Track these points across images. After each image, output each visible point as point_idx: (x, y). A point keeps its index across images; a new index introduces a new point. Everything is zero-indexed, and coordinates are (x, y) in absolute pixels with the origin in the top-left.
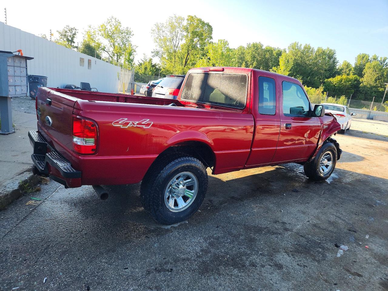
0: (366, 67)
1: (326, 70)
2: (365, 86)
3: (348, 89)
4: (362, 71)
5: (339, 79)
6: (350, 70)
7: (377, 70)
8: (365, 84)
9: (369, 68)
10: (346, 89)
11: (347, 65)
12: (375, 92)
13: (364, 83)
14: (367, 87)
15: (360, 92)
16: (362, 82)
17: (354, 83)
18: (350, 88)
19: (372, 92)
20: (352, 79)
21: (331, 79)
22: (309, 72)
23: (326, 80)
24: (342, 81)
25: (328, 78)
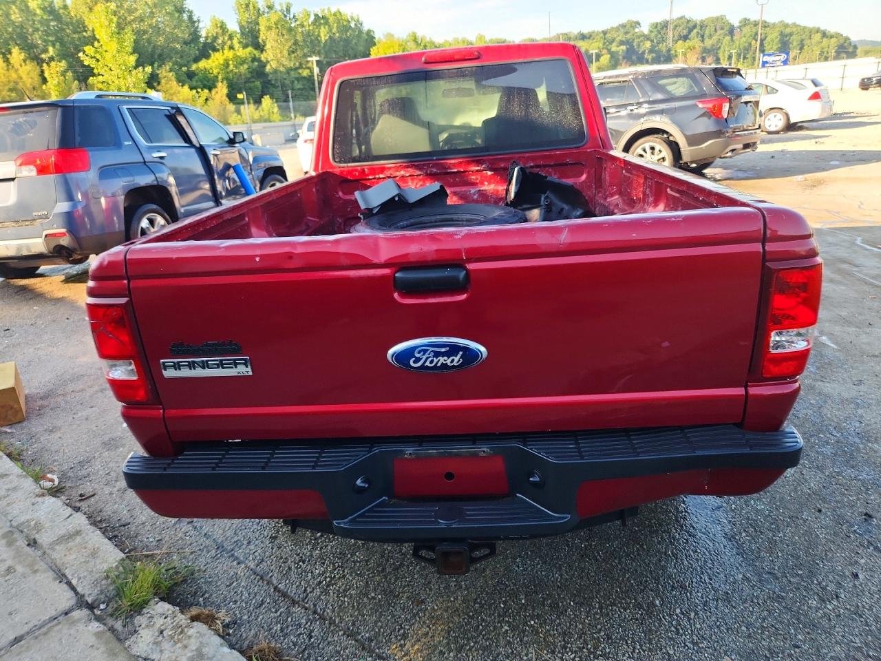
0: (262, 28)
1: (186, 43)
2: (276, 71)
3: (248, 81)
4: (257, 37)
5: (222, 62)
6: (231, 38)
7: (284, 32)
8: (274, 64)
9: (269, 28)
10: (245, 83)
11: (221, 27)
12: (298, 79)
13: (271, 62)
14: (281, 72)
15: (272, 84)
16: (268, 62)
17: (254, 67)
18: (249, 78)
19: (293, 82)
20: (246, 59)
21: (203, 64)
22: (150, 50)
23: (194, 67)
24: (228, 64)
25: (196, 60)
